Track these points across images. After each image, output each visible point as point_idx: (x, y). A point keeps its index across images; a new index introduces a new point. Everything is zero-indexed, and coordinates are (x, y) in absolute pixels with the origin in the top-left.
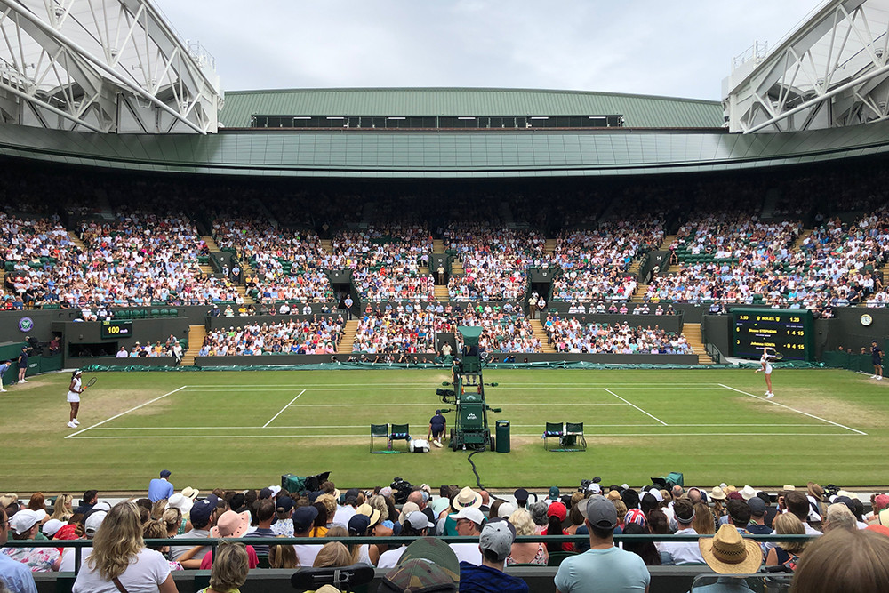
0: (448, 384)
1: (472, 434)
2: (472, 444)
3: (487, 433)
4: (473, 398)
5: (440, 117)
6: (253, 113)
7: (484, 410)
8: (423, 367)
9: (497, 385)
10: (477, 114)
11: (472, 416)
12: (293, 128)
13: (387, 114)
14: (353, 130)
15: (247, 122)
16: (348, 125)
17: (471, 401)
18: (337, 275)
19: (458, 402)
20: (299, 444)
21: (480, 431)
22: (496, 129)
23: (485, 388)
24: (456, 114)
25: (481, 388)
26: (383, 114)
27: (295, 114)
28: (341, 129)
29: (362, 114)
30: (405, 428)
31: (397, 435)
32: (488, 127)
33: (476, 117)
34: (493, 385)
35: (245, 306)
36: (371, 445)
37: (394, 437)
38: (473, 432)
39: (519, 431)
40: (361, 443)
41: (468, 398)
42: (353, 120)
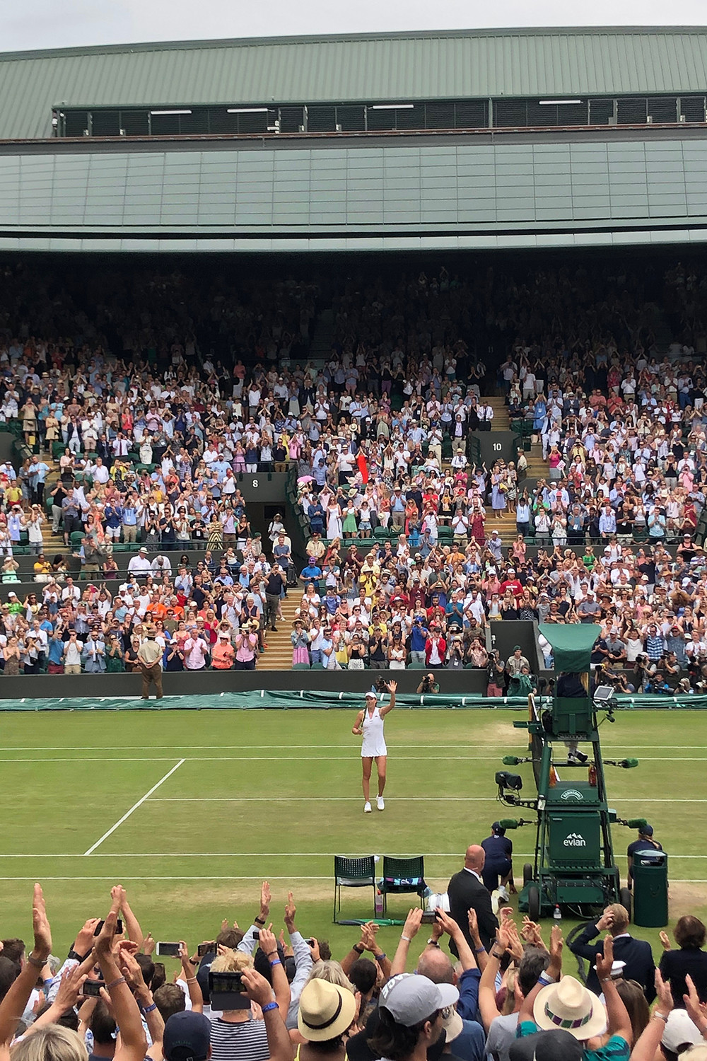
0: (516, 762)
1: (575, 882)
2: (575, 905)
3: (613, 880)
4: (578, 796)
5: (496, 100)
6: (58, 103)
7: (604, 824)
8: (457, 704)
9: (635, 763)
10: (585, 91)
11: (575, 840)
12: (150, 137)
13: (369, 96)
14: (289, 139)
15: (43, 125)
16: (276, 127)
17: (572, 803)
18: (255, 483)
19: (541, 805)
20: (169, 898)
21: (595, 875)
22: (631, 126)
23: (606, 769)
24: (534, 92)
25: (597, 773)
26: (360, 96)
27: (156, 102)
28: (260, 136)
29: (311, 98)
30: (416, 866)
31: (397, 882)
32: (613, 122)
33: (584, 98)
34: (626, 764)
35: (47, 559)
36: (336, 902)
37: (388, 888)
38: (578, 876)
39: (690, 870)
40: (312, 897)
41: (566, 795)
42: (290, 114)
